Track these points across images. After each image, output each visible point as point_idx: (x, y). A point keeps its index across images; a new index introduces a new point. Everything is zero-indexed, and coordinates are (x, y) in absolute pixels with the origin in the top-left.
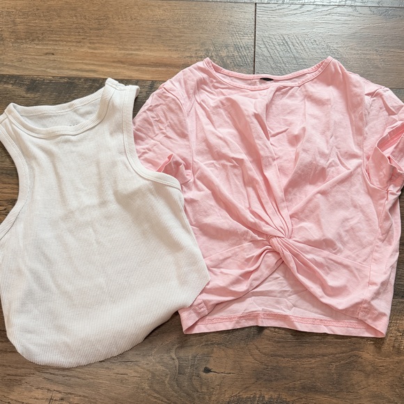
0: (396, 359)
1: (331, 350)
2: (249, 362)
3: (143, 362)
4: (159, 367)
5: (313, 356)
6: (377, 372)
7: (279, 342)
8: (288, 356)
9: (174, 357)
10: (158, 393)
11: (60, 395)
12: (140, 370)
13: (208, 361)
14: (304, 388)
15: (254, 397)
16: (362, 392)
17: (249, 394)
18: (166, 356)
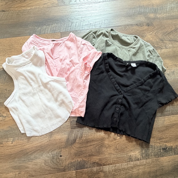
0: (115, 141)
1: (96, 143)
2: (73, 151)
3: (42, 158)
4: (46, 158)
5: (91, 146)
6: (109, 146)
7: (81, 143)
8: (84, 147)
9: (50, 154)
10: (47, 166)
11: (18, 173)
12: (41, 160)
13: (61, 153)
14: (89, 155)
15: (76, 161)
16: (106, 153)
17: (74, 160)
18: (48, 154)
